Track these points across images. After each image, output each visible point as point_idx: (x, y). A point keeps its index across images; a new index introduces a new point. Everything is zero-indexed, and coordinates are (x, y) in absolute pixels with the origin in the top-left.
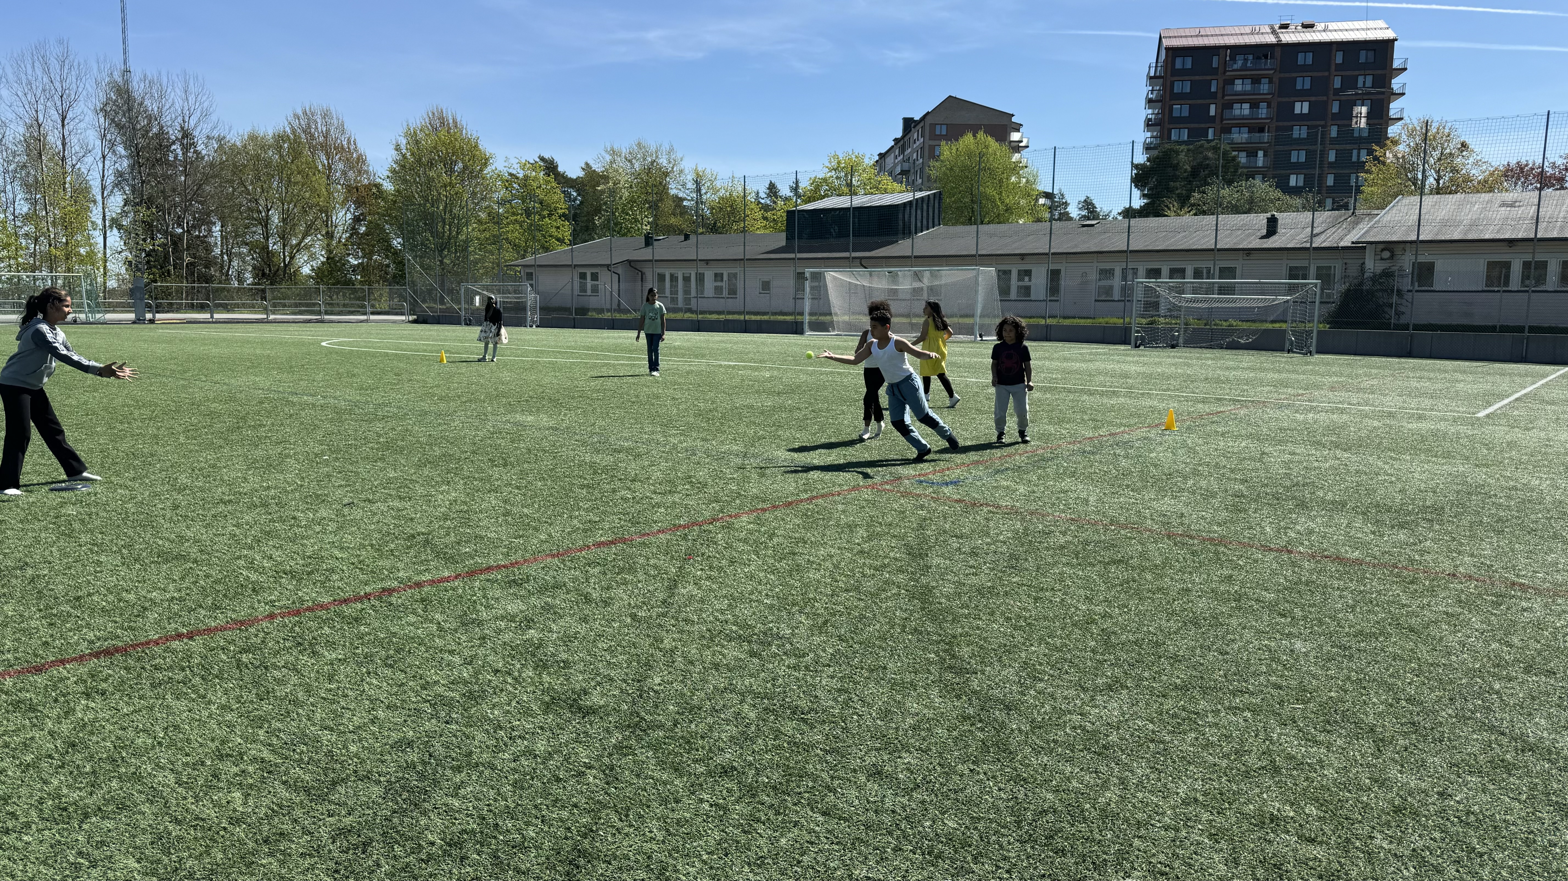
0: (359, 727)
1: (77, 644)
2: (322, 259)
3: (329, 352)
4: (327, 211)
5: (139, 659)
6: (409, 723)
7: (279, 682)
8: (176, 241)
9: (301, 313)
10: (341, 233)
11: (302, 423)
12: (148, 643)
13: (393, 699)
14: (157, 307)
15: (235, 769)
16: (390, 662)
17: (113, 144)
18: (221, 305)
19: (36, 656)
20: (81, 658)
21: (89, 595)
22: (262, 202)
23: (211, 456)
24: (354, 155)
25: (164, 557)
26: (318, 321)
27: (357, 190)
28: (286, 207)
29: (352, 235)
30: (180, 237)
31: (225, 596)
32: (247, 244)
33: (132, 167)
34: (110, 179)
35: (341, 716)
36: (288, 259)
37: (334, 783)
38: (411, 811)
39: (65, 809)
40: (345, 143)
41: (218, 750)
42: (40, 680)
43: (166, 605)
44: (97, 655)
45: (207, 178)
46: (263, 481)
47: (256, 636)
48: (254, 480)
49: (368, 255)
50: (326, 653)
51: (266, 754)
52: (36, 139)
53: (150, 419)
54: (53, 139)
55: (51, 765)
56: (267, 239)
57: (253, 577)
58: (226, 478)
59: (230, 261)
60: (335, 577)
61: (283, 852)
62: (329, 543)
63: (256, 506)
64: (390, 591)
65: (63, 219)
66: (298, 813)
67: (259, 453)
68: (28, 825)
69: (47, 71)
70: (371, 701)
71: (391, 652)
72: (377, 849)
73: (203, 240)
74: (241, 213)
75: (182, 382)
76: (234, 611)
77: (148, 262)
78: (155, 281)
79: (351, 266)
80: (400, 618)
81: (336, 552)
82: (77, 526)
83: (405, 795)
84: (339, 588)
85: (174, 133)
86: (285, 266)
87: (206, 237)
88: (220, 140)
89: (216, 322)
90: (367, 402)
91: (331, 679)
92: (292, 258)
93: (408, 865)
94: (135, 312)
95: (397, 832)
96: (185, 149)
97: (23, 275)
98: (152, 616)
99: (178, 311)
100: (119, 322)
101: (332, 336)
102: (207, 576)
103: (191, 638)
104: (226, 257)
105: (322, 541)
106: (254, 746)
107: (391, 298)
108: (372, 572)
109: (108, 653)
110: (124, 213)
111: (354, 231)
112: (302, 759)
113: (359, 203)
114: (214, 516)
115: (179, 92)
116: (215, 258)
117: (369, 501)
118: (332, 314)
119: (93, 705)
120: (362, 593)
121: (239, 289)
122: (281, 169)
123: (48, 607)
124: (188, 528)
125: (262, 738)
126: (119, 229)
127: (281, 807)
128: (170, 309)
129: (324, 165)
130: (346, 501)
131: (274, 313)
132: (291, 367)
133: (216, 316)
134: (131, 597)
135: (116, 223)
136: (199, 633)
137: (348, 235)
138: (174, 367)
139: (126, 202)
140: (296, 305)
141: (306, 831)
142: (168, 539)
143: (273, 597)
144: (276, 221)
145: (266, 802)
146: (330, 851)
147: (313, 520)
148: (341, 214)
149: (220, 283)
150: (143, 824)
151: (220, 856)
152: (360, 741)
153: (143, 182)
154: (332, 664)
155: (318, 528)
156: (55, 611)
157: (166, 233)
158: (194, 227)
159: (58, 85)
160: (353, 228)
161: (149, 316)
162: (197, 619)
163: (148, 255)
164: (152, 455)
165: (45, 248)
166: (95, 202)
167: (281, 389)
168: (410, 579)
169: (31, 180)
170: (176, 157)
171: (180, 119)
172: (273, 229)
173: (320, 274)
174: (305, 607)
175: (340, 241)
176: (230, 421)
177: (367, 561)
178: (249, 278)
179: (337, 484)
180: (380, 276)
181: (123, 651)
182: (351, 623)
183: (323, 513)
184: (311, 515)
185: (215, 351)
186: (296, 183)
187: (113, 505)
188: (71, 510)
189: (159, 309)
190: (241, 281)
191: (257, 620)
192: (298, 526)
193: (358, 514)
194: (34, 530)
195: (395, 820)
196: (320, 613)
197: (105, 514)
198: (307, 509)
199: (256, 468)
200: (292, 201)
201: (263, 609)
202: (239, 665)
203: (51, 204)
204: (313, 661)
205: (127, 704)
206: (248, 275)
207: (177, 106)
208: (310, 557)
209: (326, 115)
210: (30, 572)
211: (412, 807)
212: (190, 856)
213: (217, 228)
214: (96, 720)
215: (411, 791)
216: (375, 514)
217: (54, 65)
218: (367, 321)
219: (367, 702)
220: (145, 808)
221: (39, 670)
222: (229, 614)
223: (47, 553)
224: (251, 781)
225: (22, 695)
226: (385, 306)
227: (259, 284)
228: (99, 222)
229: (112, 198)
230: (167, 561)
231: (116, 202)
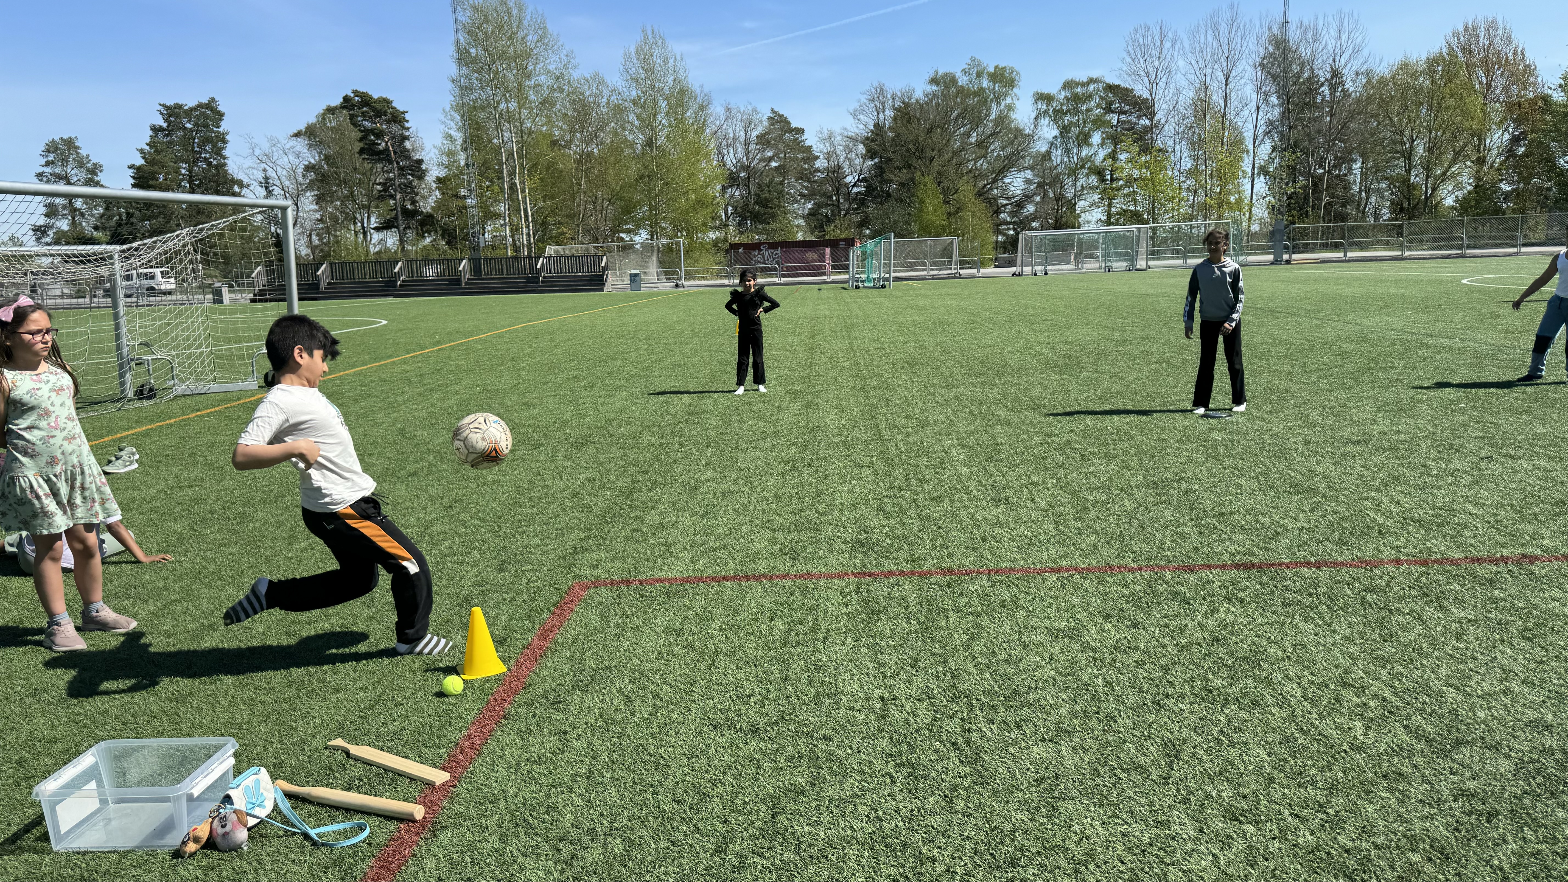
0: (1489, 694)
1: (1221, 554)
2: (1469, 188)
3: (1470, 290)
4: (1480, 136)
5: (1272, 578)
6: (1548, 704)
7: (1404, 628)
8: (1317, 182)
9: (1440, 248)
10: (1495, 158)
11: (1437, 367)
12: (1280, 565)
13: (1531, 676)
14: (1294, 247)
15: (1356, 700)
16: (1527, 634)
17: (1266, 94)
18: (1355, 244)
19: (1189, 557)
20: (1224, 567)
21: (1231, 513)
22: (1407, 133)
23: (1342, 395)
24: (1521, 67)
25: (1296, 488)
26: (1458, 256)
27: (1520, 106)
28: (1433, 135)
29: (1507, 158)
30: (1321, 178)
31: (1351, 533)
32: (1387, 179)
33: (1283, 114)
34: (1262, 129)
35: (1469, 678)
36: (1430, 191)
37: (1458, 743)
38: (1546, 798)
39: (1211, 691)
40: (1510, 55)
41: (1341, 678)
42: (1191, 578)
43: (1296, 532)
44: (1237, 567)
45: (1352, 117)
46: (1392, 424)
47: (1381, 578)
48: (1383, 424)
49: (1526, 180)
50: (1455, 610)
51: (1387, 694)
52: (1202, 101)
53: (1286, 357)
54: (1217, 98)
55: (1200, 652)
56: (1408, 171)
57: (1380, 519)
58: (1355, 418)
59: (1368, 198)
60: (1467, 533)
61: (1402, 792)
62: (1462, 496)
63: (1384, 450)
64: (1532, 559)
65: (1219, 171)
66: (1419, 760)
67: (1389, 396)
68: (1182, 696)
69: (1217, 38)
70: (1504, 671)
71: (1530, 625)
72: (1503, 825)
73: (1342, 178)
74: (1384, 147)
75: (1315, 322)
76: (1359, 549)
77: (1289, 205)
78: (1294, 223)
79: (1503, 193)
80: (1543, 590)
81: (1471, 508)
82: (1221, 450)
83: (1539, 779)
84: (1471, 545)
85: (1323, 74)
86: (1427, 198)
87: (1346, 175)
88: (1368, 74)
89: (1349, 261)
90: (1513, 347)
91: (1458, 636)
92: (1434, 189)
93: (1539, 852)
94: (1274, 253)
95: (1528, 814)
96: (1333, 89)
97: (1182, 224)
98: (1284, 541)
99: (1312, 251)
100: (1258, 264)
101: (1474, 272)
102: (1335, 512)
103: (1318, 568)
104: (1363, 194)
105: (1455, 492)
106: (1375, 683)
107: (1550, 226)
108: (1510, 534)
109: (1247, 567)
110: (1271, 159)
111: (1510, 152)
112: (1425, 710)
113: (1518, 122)
114: (1343, 455)
115: (1333, 33)
116: (1353, 195)
117: (1511, 457)
118: (1475, 247)
119: (1233, 609)
120: (1498, 556)
121: (1374, 226)
122: (1431, 94)
123: (1198, 518)
124: (1318, 463)
125: (1384, 678)
126: (1265, 175)
127: (1402, 749)
128: (1306, 249)
129: (1480, 83)
130: (1484, 454)
131: (1410, 250)
132: (1427, 307)
133: (1349, 254)
134: (1266, 520)
135: (1264, 171)
136: (1326, 564)
137: (1502, 158)
138: (1308, 307)
139: (1274, 149)
140: (1435, 240)
141: (1425, 780)
142: (1300, 472)
143: (1399, 543)
144: (1421, 151)
145: (1387, 739)
146: (1451, 808)
147: (1445, 470)
148: (1497, 136)
149: (1356, 220)
150: (1273, 724)
151: (1340, 775)
152: (1489, 708)
153: (1290, 128)
154: (1461, 623)
155: (1450, 480)
156: (1203, 522)
157: (1308, 175)
158: (1335, 166)
159: (1225, 48)
160: (1510, 151)
161: (1286, 257)
162: (1324, 551)
163: (1290, 197)
164: (1287, 391)
165: (1201, 198)
166: (1248, 152)
167: (1414, 330)
168: (1556, 549)
169: (1195, 138)
170: (1323, 100)
171: (1331, 61)
172: (1416, 160)
173: (1464, 206)
174: (1433, 558)
175: (1492, 166)
176: (1360, 362)
177: (1505, 522)
178: (1386, 214)
179: (1473, 435)
180: (1538, 202)
181: (1259, 567)
182: (1484, 584)
183: (1457, 464)
184: (1443, 465)
185: (1348, 291)
186: (1447, 108)
187: (1252, 436)
188: (1217, 436)
189: (1296, 250)
190: (1377, 216)
191: (1382, 562)
192: (1428, 474)
193: (1495, 469)
194: (1187, 450)
195: (1526, 801)
196: (1449, 568)
197: (1245, 443)
198: (1439, 458)
199: (1386, 411)
200: (1440, 127)
201: (1388, 553)
202: (1363, 601)
203: (1210, 158)
204: (1440, 615)
205: (1261, 615)
206: (1385, 211)
207: (1330, 47)
208: (1441, 509)
209: (1491, 26)
210: (1184, 485)
211: (1548, 794)
212: (1314, 766)
213: (1357, 166)
214: (1234, 624)
215: (1547, 777)
216: (1518, 472)
217: (1224, 28)
218: (1517, 254)
219: (1499, 671)
220: (1275, 710)
221: (1191, 569)
222: (1355, 552)
223: (1197, 471)
224: (1372, 715)
225: (1179, 588)
226: (1541, 236)
227: (1396, 219)
228: (1249, 170)
229: (1262, 146)
230: (1298, 492)
231: (1266, 149)
